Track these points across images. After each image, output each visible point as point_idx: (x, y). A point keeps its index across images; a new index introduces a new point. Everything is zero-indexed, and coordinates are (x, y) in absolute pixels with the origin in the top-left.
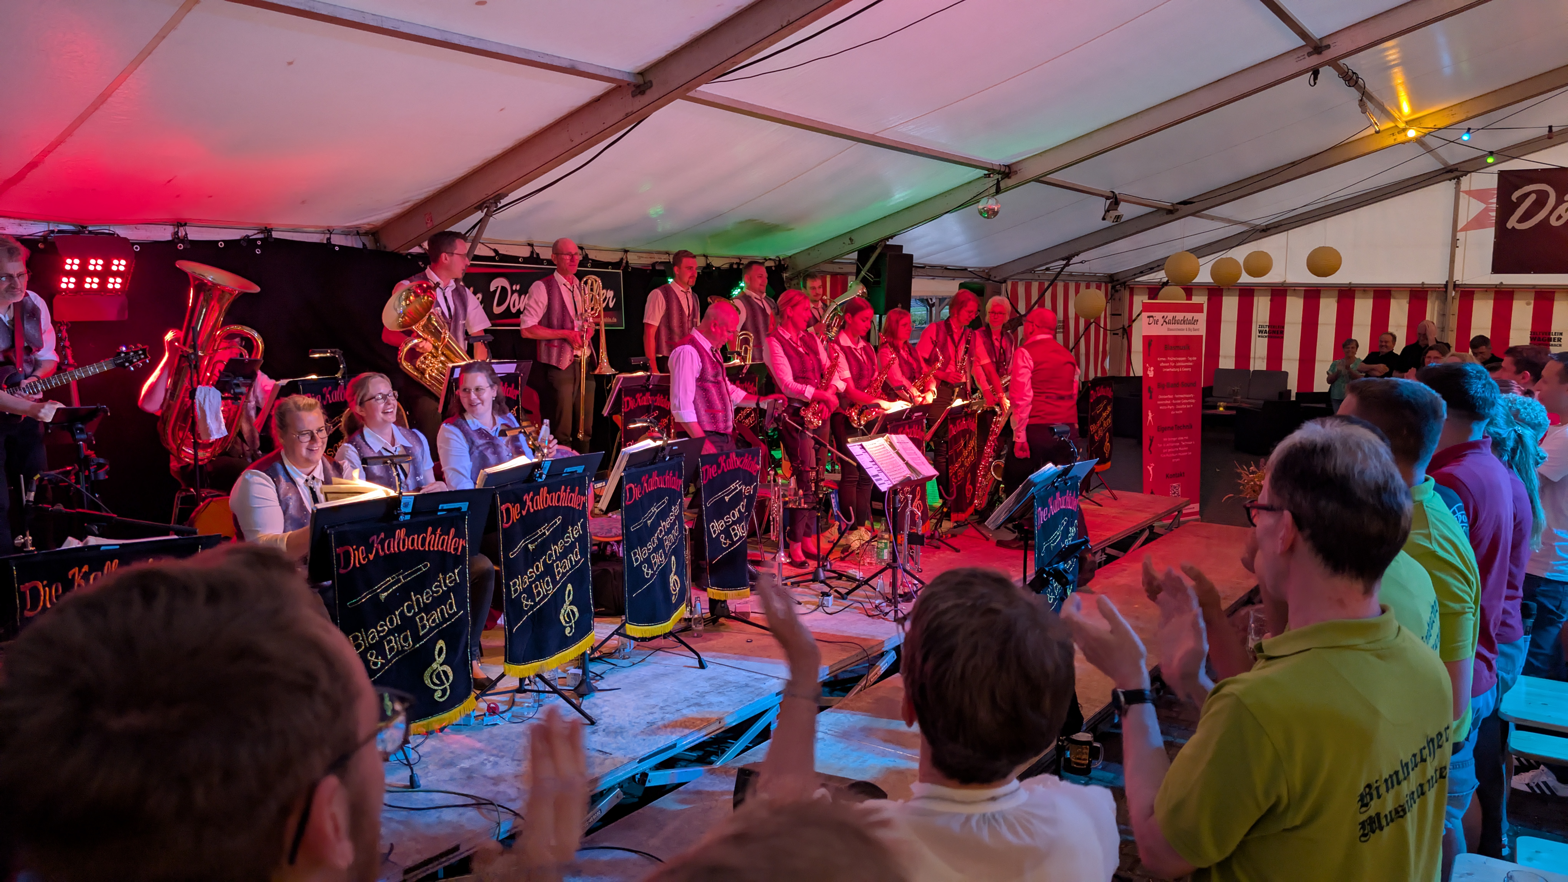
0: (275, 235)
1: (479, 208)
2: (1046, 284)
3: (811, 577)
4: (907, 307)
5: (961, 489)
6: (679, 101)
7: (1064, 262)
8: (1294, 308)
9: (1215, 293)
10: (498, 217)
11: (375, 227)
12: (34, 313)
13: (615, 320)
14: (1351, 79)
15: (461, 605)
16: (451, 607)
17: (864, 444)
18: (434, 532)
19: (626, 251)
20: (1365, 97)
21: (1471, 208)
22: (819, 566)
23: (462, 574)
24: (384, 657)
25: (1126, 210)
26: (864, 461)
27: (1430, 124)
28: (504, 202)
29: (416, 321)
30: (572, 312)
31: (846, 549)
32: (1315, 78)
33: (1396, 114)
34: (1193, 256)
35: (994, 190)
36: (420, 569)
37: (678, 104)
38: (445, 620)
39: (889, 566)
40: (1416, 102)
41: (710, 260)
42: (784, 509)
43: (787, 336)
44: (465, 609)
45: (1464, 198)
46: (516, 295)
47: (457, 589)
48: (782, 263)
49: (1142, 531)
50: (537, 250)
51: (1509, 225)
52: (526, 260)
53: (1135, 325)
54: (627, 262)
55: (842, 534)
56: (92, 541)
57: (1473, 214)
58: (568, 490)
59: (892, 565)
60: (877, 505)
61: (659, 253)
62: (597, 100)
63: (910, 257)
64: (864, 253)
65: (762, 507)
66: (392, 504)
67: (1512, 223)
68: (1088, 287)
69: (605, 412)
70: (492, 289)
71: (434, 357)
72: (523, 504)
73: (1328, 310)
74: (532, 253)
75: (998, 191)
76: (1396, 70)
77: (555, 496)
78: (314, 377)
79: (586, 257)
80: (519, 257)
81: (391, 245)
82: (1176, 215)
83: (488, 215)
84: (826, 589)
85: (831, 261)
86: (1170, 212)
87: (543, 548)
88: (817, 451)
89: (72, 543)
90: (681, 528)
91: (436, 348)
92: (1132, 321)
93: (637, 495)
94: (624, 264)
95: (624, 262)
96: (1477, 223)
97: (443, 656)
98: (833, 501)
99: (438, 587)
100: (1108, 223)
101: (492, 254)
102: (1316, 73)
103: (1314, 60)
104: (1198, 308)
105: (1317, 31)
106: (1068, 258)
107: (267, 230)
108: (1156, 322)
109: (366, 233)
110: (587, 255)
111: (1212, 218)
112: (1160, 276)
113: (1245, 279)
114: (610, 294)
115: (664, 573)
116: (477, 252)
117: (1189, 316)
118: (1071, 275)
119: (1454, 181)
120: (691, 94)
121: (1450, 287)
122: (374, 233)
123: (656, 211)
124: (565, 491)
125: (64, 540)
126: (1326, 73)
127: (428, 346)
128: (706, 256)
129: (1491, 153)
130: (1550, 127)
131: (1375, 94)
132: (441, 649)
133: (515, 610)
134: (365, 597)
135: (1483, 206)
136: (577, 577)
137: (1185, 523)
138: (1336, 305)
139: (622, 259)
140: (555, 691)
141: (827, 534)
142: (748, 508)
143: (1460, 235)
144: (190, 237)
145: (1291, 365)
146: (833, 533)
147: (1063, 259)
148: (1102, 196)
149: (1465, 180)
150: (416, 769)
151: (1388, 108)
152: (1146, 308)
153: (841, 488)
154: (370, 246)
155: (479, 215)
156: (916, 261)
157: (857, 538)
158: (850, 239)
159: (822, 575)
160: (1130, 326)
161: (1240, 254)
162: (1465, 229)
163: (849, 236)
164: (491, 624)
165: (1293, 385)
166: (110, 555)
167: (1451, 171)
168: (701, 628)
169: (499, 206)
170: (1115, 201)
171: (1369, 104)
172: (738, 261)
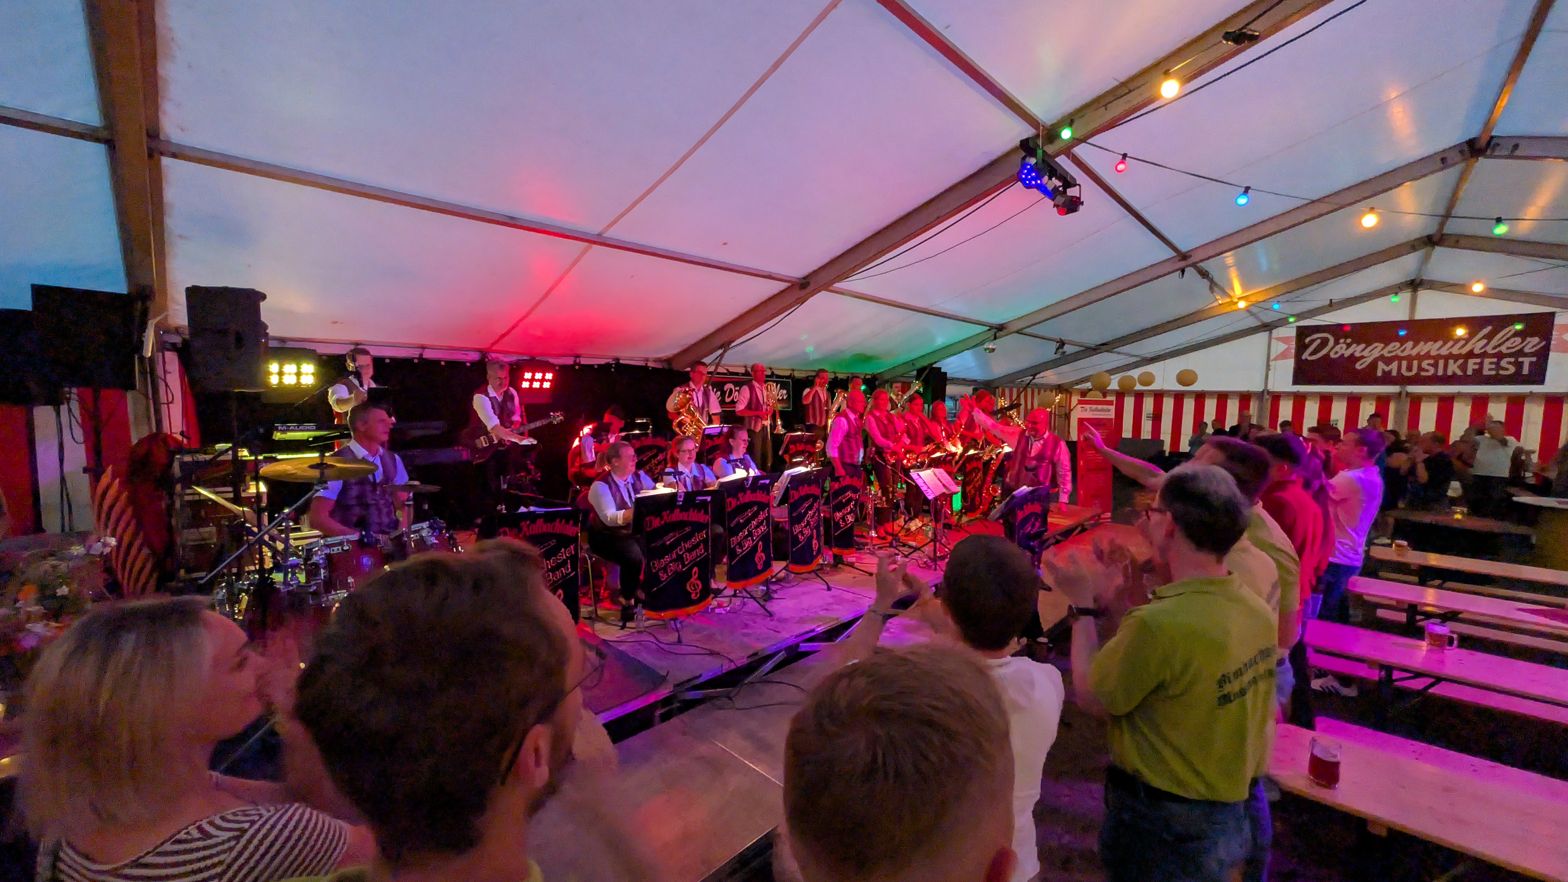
0: (621, 362)
1: (720, 348)
2: (1021, 389)
3: (888, 545)
4: (944, 401)
5: (973, 499)
6: (823, 292)
7: (1032, 377)
8: (1168, 405)
9: (1120, 396)
10: (729, 352)
11: (670, 358)
12: (512, 398)
13: (787, 405)
14: (1204, 274)
15: (706, 550)
16: (700, 551)
17: (920, 473)
18: (693, 511)
19: (793, 370)
20: (1213, 285)
21: (1278, 348)
22: (893, 539)
23: (707, 534)
24: (667, 574)
25: (1068, 349)
26: (920, 482)
27: (1253, 299)
28: (733, 344)
29: (682, 407)
30: (762, 402)
31: (908, 530)
32: (1183, 274)
33: (1232, 294)
34: (1108, 375)
35: (993, 338)
36: (686, 530)
37: (823, 293)
38: (698, 557)
39: (932, 541)
40: (1245, 286)
41: (837, 375)
42: (875, 508)
43: (878, 414)
44: (708, 552)
45: (1273, 342)
46: (737, 393)
47: (705, 541)
49: (1076, 527)
51: (1304, 357)
53: (1072, 412)
54: (794, 375)
55: (906, 522)
56: (532, 509)
57: (1279, 352)
59: (934, 540)
60: (926, 508)
62: (782, 292)
63: (945, 374)
64: (920, 371)
65: (862, 506)
66: (673, 496)
67: (1305, 356)
68: (1045, 391)
69: (780, 453)
70: (725, 389)
71: (691, 426)
72: (738, 499)
73: (1189, 406)
75: (995, 338)
76: (1232, 269)
77: (754, 495)
78: (637, 432)
80: (738, 373)
81: (676, 367)
82: (1098, 351)
83: (725, 351)
84: (897, 552)
85: (902, 376)
86: (1094, 349)
87: (748, 522)
88: (893, 476)
89: (523, 509)
90: (819, 515)
91: (692, 422)
92: (1071, 410)
93: (796, 497)
94: (792, 377)
96: (1283, 356)
97: (696, 576)
98: (901, 505)
99: (694, 541)
100: (1058, 356)
101: (726, 372)
102: (1183, 271)
103: (1182, 264)
104: (1110, 403)
105: (1184, 248)
106: (1034, 375)
107: (618, 359)
108: (1086, 410)
109: (665, 360)
111: (1119, 353)
112: (1088, 385)
113: (1138, 387)
114: (785, 392)
115: (810, 538)
116: (718, 371)
117: (1105, 407)
118: (1036, 384)
119: (1268, 332)
120: (830, 288)
121: (1265, 393)
122: (669, 361)
123: (809, 349)
124: (759, 493)
125: (519, 508)
126: (1190, 271)
127: (688, 420)
129: (1292, 315)
130: (1331, 300)
131: (1218, 282)
132: (695, 572)
133: (732, 554)
134: (660, 543)
135: (1286, 346)
136: (765, 538)
137: (1102, 523)
138: (1194, 403)
139: (791, 374)
140: (752, 597)
141: (897, 522)
142: (855, 506)
143: (1271, 363)
144: (582, 363)
145: (1166, 436)
146: (901, 521)
147: (1031, 376)
148: (1053, 341)
149: (1275, 332)
150: (681, 633)
151: (1227, 291)
152: (1080, 402)
153: (907, 496)
154: (666, 367)
155: (720, 351)
156: (948, 376)
157: (915, 524)
159: (894, 543)
160: (1070, 413)
161: (1135, 373)
162: (1275, 359)
163: (912, 362)
164: (720, 562)
165: (1167, 448)
166: (540, 516)
167: (1265, 326)
168: (828, 569)
169: (730, 347)
170: (1062, 343)
171: (1215, 288)
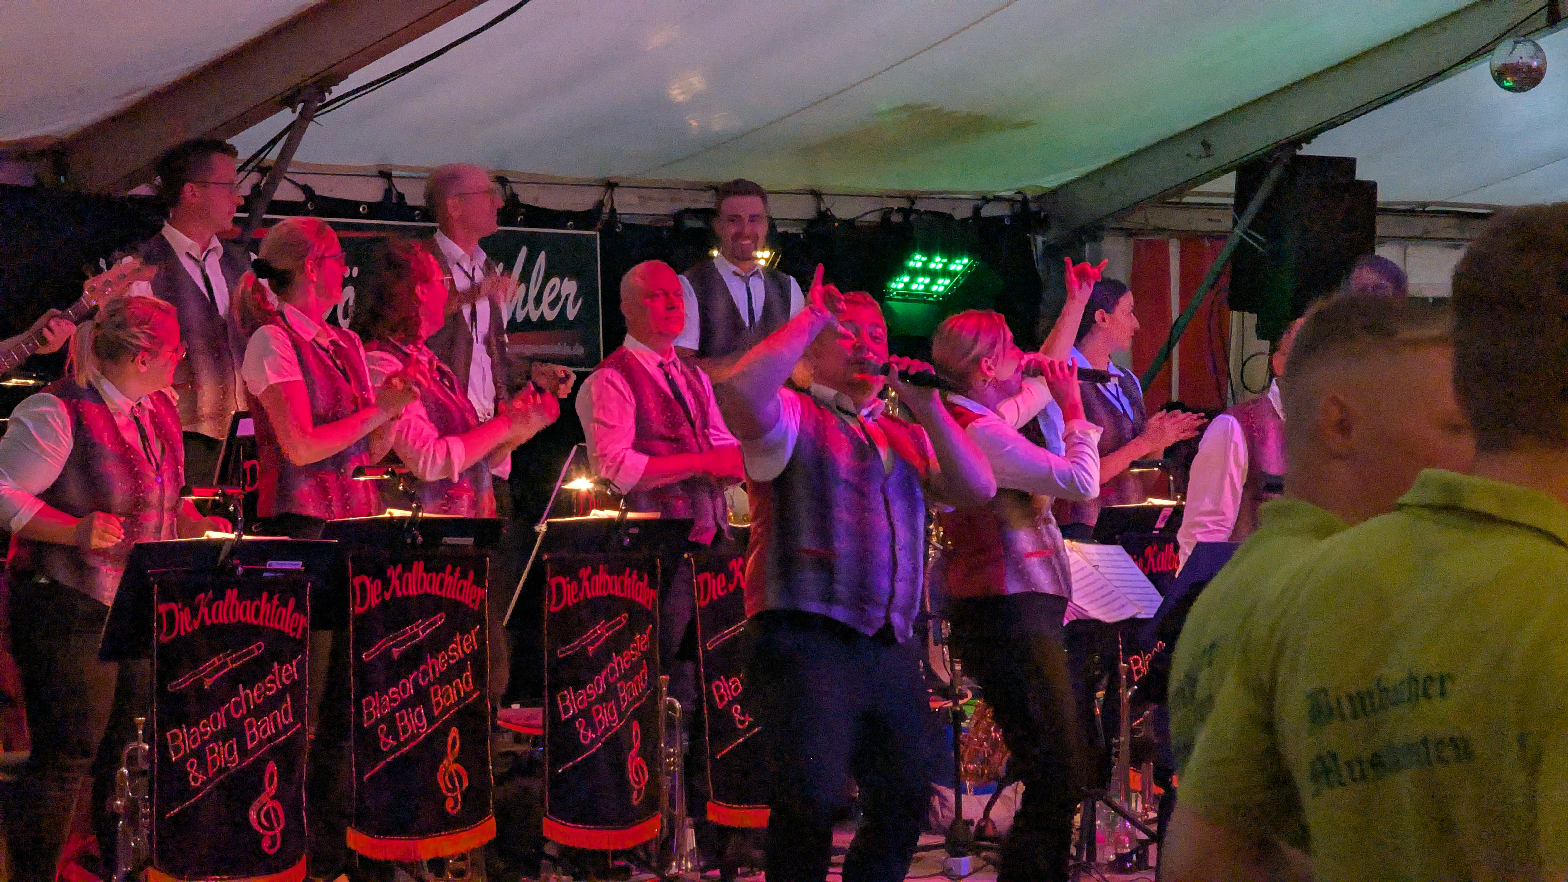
1: (288, 101)
11: (61, 142)
13: (580, 350)
15: (298, 714)
16: (286, 715)
18: (270, 599)
19: (611, 186)
24: (206, 771)
28: (338, 90)
36: (250, 653)
38: (279, 733)
47: (295, 688)
48: (1033, 207)
50: (400, 186)
52: (375, 210)
54: (613, 211)
58: (457, 574)
61: (692, 187)
63: (1372, 187)
72: (386, 583)
74: (388, 192)
77: (436, 578)
79: (513, 200)
80: (358, 204)
83: (306, 118)
87: (415, 658)
93: (570, 600)
94: (605, 217)
95: (606, 210)
97: (274, 786)
99: (272, 683)
109: (41, 153)
110: (514, 196)
114: (570, 287)
115: (618, 745)
124: (452, 574)
128: (817, 195)
132: (272, 775)
134: (186, 681)
136: (467, 719)
139: (601, 203)
155: (286, 117)
156: (1383, 197)
158: (1206, 145)
169: (328, 97)
172: (905, 204)
